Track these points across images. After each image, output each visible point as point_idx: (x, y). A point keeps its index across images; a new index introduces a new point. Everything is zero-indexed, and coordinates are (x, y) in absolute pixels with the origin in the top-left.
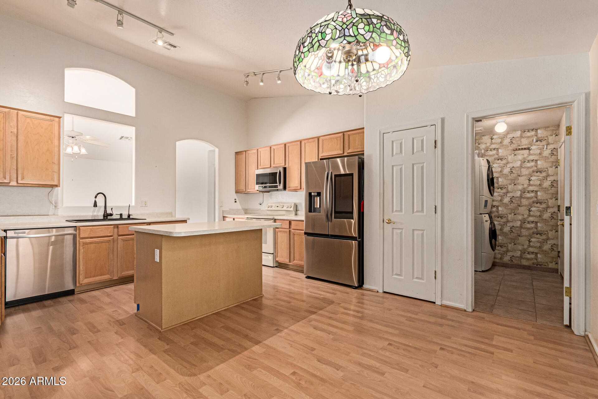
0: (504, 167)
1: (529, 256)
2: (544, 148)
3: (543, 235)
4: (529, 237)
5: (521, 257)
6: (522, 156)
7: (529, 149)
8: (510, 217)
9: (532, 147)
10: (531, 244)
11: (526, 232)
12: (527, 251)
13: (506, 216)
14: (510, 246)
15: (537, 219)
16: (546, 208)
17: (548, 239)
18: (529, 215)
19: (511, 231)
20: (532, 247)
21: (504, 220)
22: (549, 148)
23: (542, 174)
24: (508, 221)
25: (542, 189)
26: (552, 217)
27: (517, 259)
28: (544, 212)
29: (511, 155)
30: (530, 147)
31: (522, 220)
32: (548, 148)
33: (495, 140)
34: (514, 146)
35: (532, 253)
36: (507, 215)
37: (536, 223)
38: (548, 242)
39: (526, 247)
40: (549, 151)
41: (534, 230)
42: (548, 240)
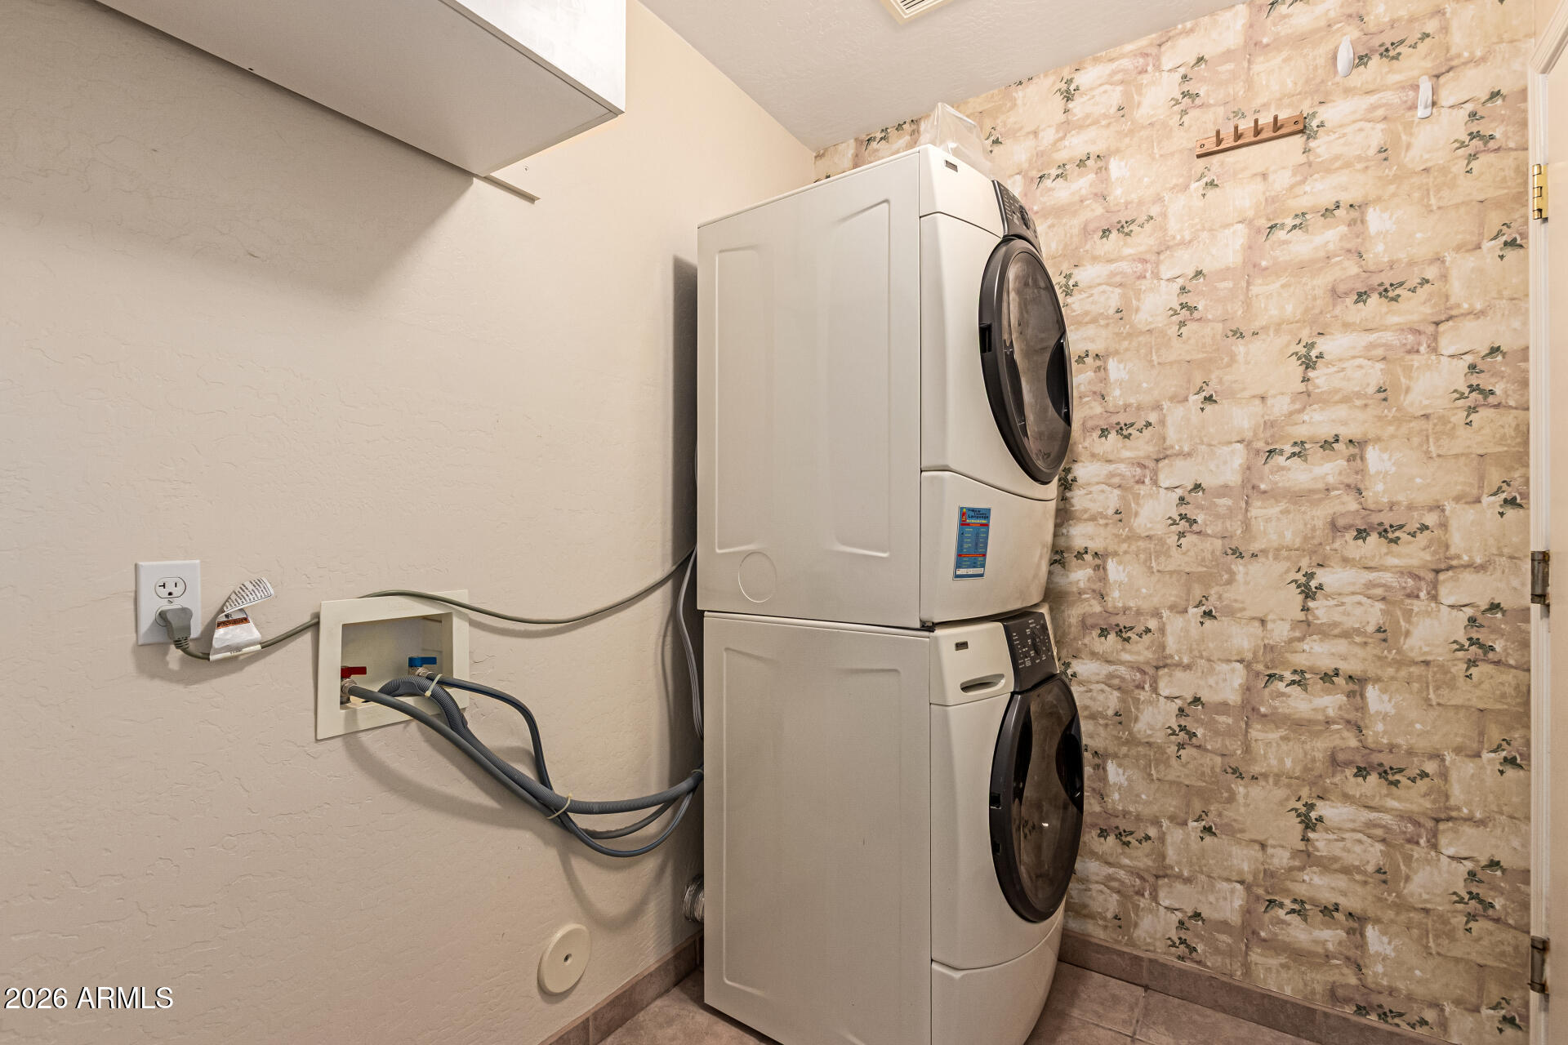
0: (1142, 277)
1: (1299, 933)
2: (1413, 107)
3: (1404, 781)
4: (1305, 792)
5: (1248, 932)
6: (1258, 186)
7: (1302, 128)
8: (1180, 631)
9: (1327, 114)
10: (1321, 841)
11: (1284, 747)
12: (1286, 892)
13: (1152, 624)
14: (1179, 842)
15: (1360, 652)
16: (1430, 576)
17: (1443, 817)
18: (1307, 626)
19: (1186, 736)
20: (1326, 865)
21: (1140, 651)
22: (1452, 101)
23: (1402, 305)
24: (1162, 663)
25: (1398, 421)
26: (1473, 642)
27: (1224, 938)
28: (1417, 606)
29: (1187, 187)
30: (1314, 114)
31: (1255, 659)
32: (1447, 97)
33: (1085, 98)
34: (1204, 124)
35: (1329, 911)
36: (1156, 614)
37: (1358, 683)
38: (1443, 841)
39: (1281, 858)
40: (1453, 125)
41: (1337, 742)
42: (1442, 826)
